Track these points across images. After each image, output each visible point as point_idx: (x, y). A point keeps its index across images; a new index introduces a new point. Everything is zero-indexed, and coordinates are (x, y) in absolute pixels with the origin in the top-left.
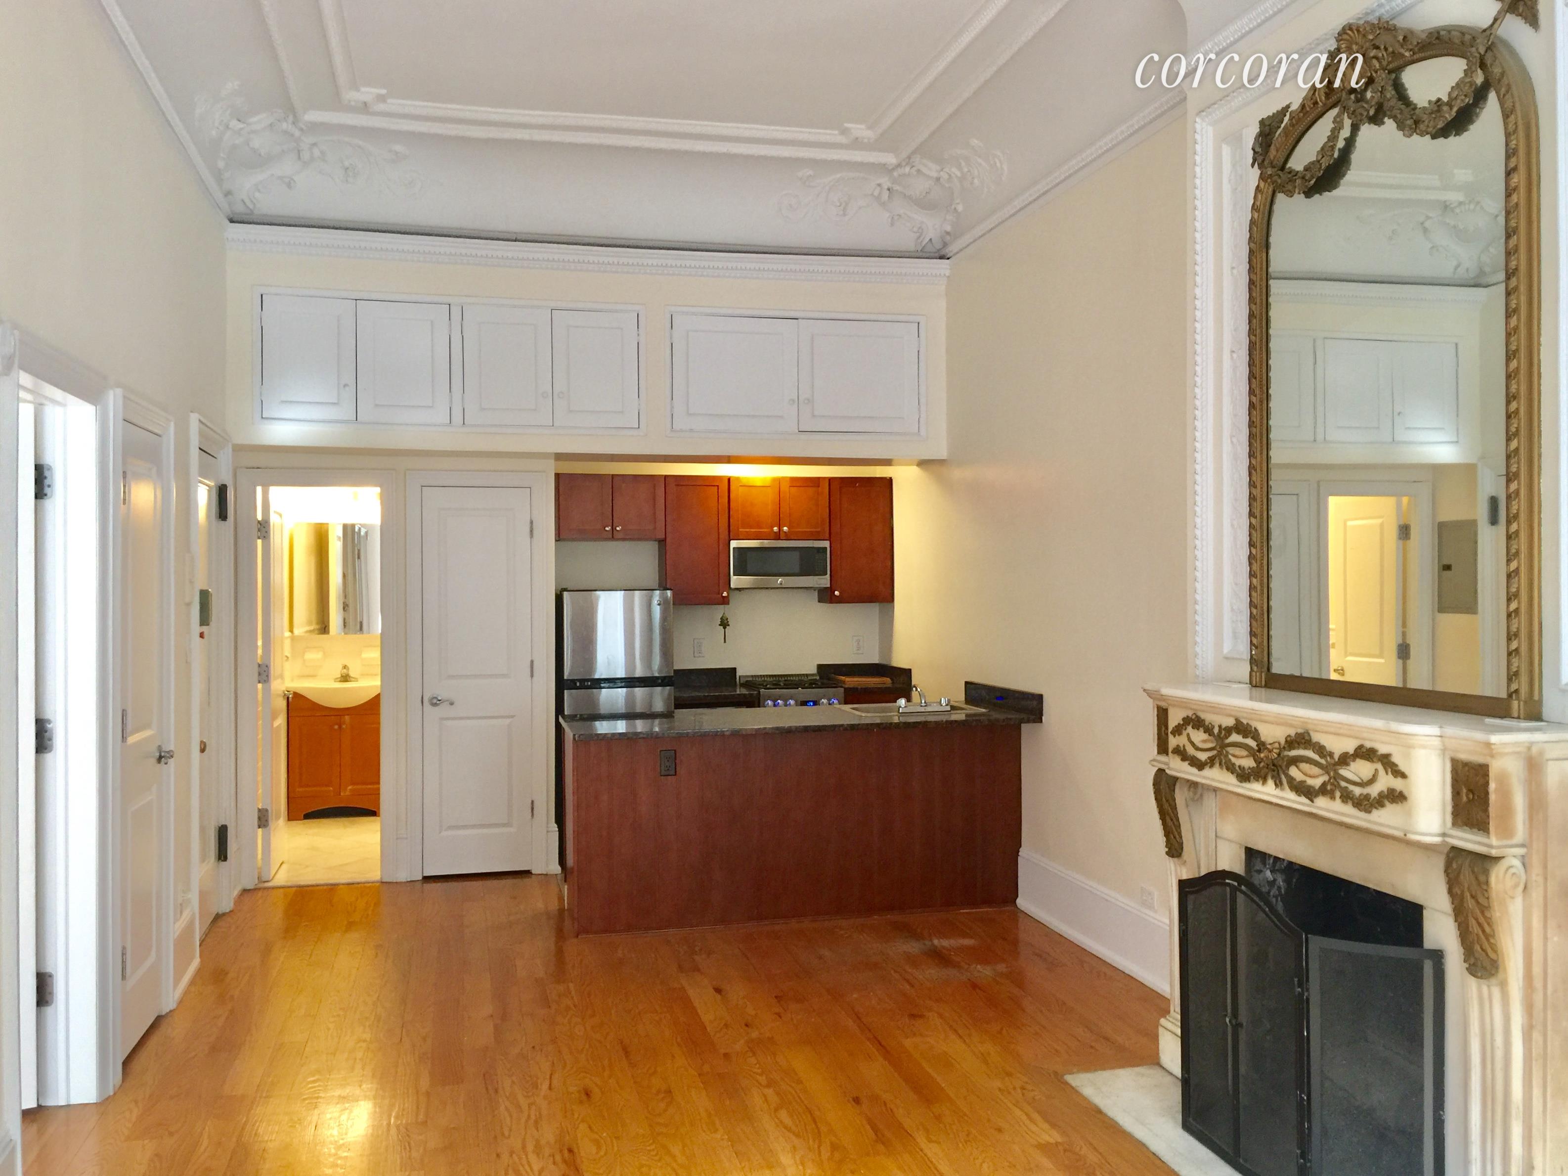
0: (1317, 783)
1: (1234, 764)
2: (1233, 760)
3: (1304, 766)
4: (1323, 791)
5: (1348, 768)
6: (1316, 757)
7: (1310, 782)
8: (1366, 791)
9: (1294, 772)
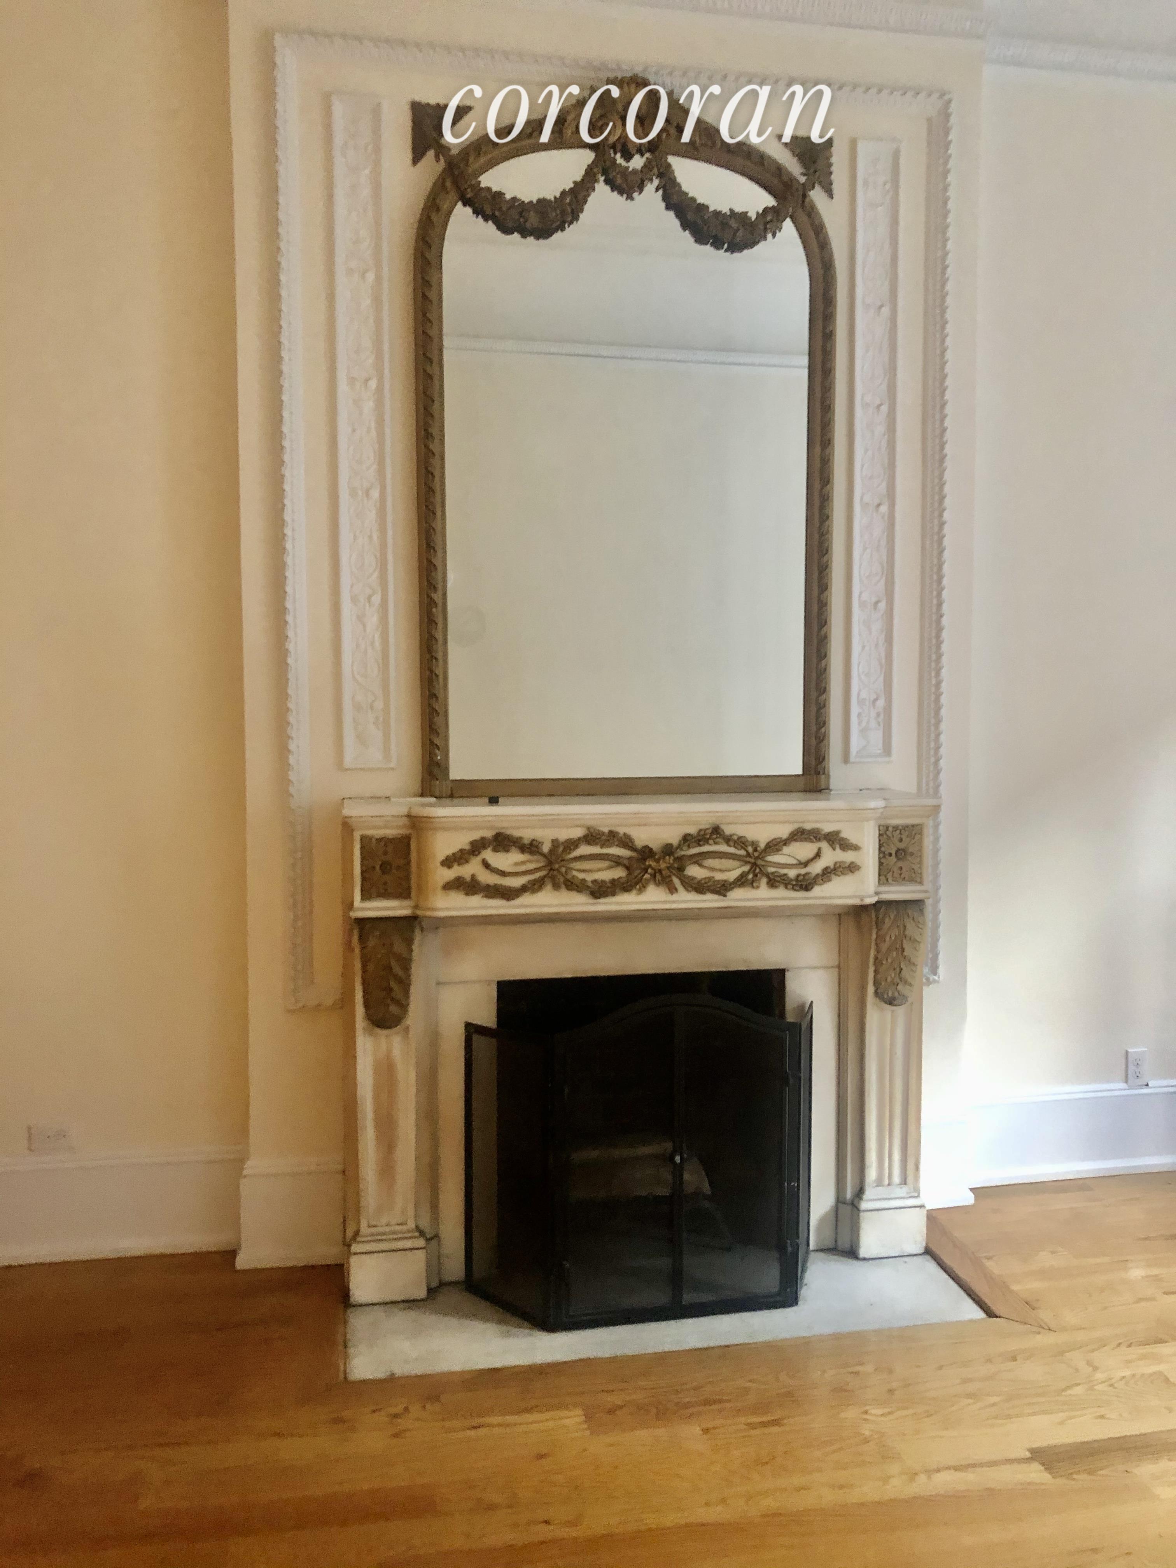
0: (732, 876)
1: (584, 880)
2: (581, 876)
3: (710, 862)
4: (741, 882)
5: (780, 853)
6: (732, 850)
7: (719, 876)
8: (803, 871)
9: (694, 871)
